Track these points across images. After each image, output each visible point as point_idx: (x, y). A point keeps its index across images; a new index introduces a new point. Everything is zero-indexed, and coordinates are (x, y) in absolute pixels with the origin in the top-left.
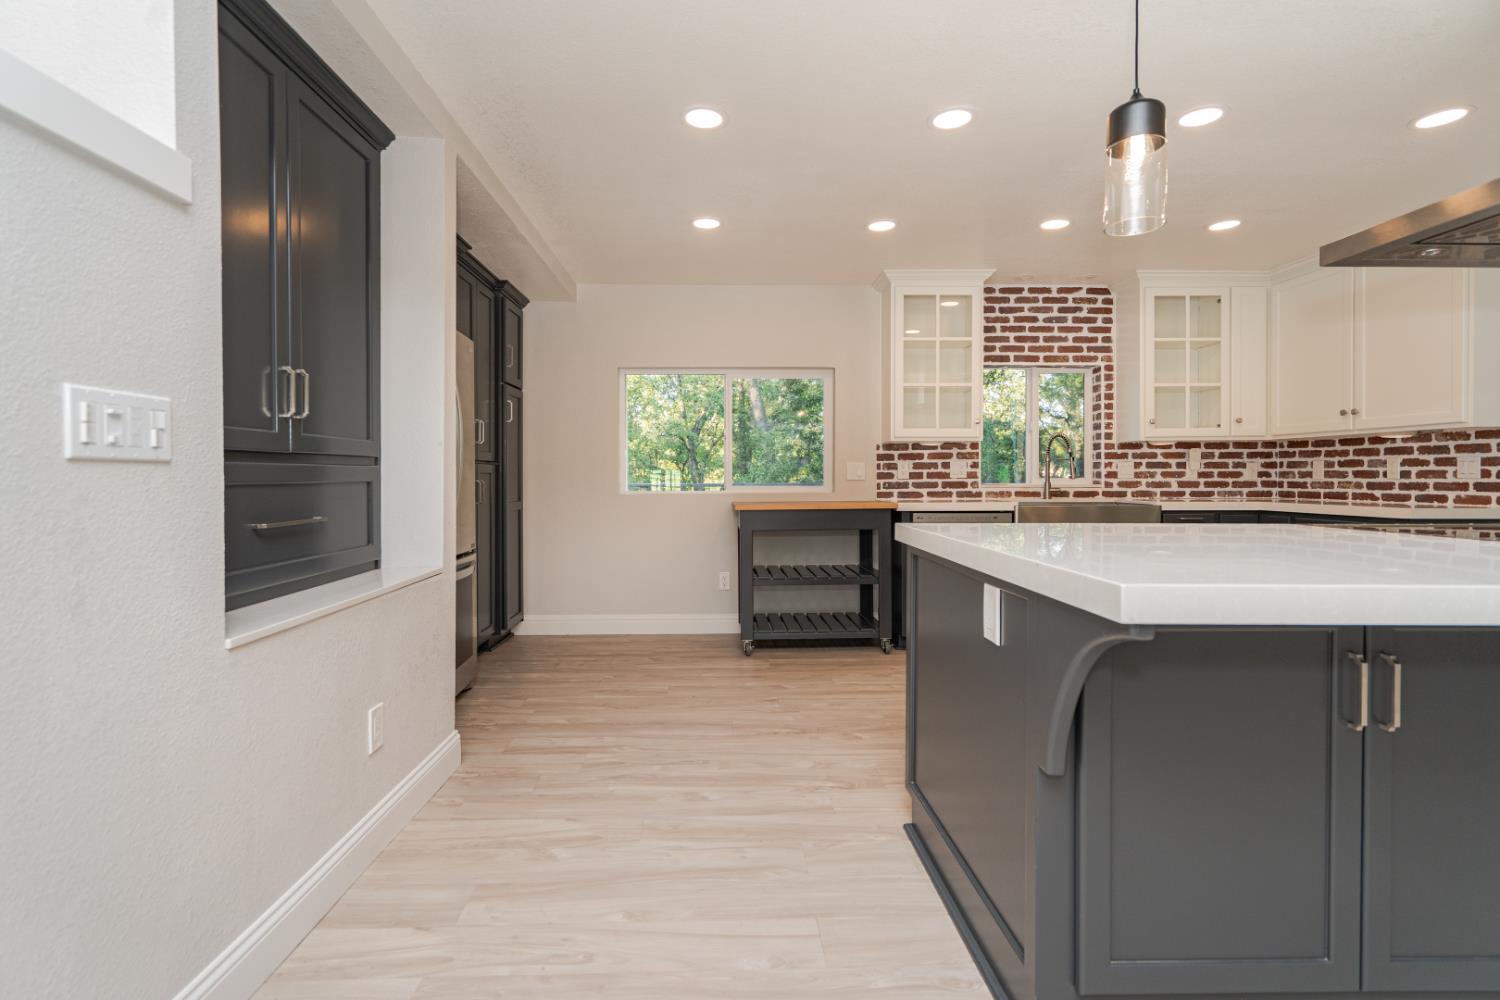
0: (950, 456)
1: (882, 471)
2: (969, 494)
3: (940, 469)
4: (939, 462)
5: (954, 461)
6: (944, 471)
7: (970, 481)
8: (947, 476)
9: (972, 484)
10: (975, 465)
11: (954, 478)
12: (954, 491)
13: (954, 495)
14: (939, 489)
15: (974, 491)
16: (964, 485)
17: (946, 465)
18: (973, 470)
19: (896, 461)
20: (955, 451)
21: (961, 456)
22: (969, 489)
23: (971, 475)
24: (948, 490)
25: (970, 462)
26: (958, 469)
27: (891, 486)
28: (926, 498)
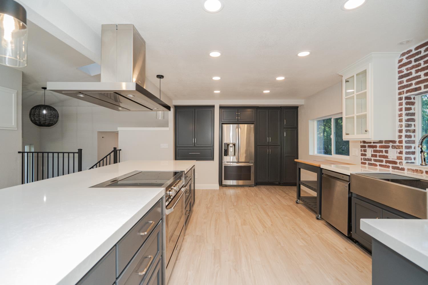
0: (388, 147)
1: (362, 152)
2: (398, 168)
3: (384, 154)
4: (384, 150)
5: (390, 150)
6: (386, 154)
7: (398, 161)
8: (386, 157)
9: (400, 163)
10: (401, 153)
11: (390, 159)
12: (391, 165)
13: (391, 168)
14: (384, 163)
15: (401, 167)
16: (395, 163)
17: (387, 152)
18: (400, 155)
19: (367, 148)
20: (391, 144)
21: (394, 147)
22: (398, 165)
23: (400, 158)
24: (388, 164)
25: (399, 150)
26: (392, 154)
27: (365, 159)
28: (378, 167)
